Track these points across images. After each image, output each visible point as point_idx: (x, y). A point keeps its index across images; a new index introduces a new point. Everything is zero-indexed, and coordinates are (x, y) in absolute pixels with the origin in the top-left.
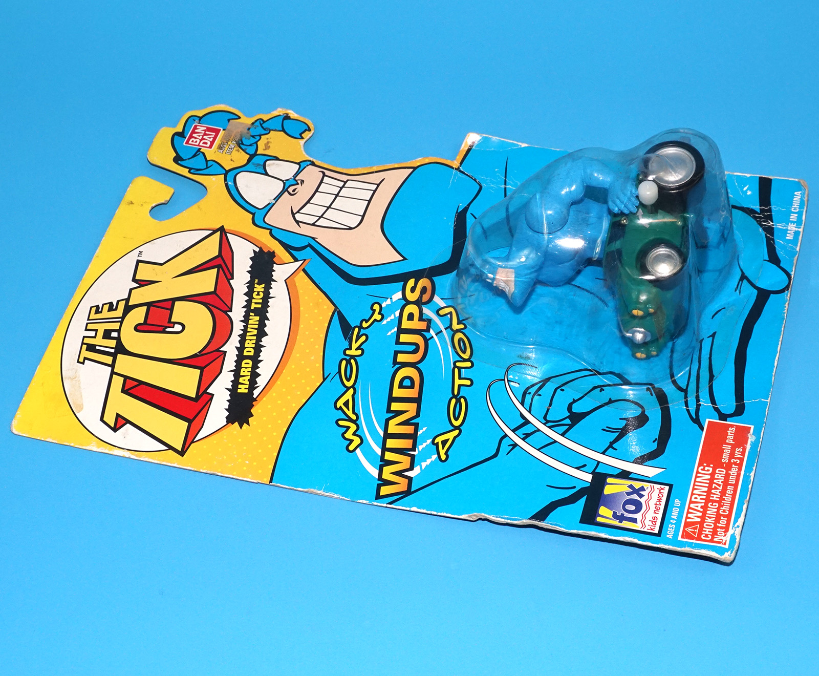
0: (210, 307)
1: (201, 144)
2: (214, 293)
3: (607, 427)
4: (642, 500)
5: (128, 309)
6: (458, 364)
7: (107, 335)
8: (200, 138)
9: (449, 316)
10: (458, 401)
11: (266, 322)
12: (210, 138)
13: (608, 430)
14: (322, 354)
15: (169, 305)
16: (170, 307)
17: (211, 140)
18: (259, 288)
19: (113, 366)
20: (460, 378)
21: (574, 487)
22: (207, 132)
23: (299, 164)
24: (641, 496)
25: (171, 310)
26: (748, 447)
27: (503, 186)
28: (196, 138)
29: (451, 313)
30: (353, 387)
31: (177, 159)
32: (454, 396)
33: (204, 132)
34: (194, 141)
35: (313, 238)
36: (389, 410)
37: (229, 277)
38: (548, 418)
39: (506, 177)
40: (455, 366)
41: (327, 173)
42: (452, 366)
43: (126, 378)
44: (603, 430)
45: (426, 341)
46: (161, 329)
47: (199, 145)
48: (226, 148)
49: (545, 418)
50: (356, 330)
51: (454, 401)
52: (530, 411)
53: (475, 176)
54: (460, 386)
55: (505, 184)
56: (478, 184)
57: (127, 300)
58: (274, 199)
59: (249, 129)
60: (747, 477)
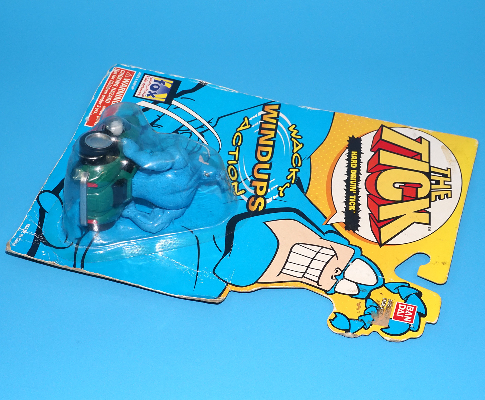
0: (380, 197)
1: (405, 306)
2: (379, 206)
3: (160, 128)
4: (149, 90)
5: (429, 196)
6: (236, 162)
7: (438, 182)
8: (406, 312)
9: (239, 190)
10: (237, 144)
11: (346, 188)
12: (400, 312)
13: (160, 126)
14: (312, 170)
15: (405, 199)
16: (404, 197)
17: (399, 310)
18: (352, 208)
19: (430, 167)
20: (235, 155)
21: (181, 98)
22: (403, 316)
23: (336, 292)
24: (150, 92)
25: (403, 196)
26: (90, 114)
27: (199, 271)
28: (410, 311)
29: (238, 191)
30: (294, 153)
31: (419, 294)
32: (239, 146)
33: (405, 317)
34: (410, 309)
35: (322, 238)
36: (274, 141)
37: (371, 215)
38: (190, 134)
39: (197, 277)
40: (237, 161)
41: (316, 284)
42: (239, 161)
43: (421, 160)
44: (162, 126)
45: (253, 175)
46: (407, 185)
47: (407, 305)
48: (387, 303)
49: (191, 135)
50: (293, 182)
51: (239, 144)
52: (199, 138)
53: (217, 279)
54: (235, 151)
55: (197, 272)
56: (215, 274)
57: (430, 201)
58: (349, 265)
59: (373, 320)
60: (96, 98)
